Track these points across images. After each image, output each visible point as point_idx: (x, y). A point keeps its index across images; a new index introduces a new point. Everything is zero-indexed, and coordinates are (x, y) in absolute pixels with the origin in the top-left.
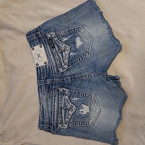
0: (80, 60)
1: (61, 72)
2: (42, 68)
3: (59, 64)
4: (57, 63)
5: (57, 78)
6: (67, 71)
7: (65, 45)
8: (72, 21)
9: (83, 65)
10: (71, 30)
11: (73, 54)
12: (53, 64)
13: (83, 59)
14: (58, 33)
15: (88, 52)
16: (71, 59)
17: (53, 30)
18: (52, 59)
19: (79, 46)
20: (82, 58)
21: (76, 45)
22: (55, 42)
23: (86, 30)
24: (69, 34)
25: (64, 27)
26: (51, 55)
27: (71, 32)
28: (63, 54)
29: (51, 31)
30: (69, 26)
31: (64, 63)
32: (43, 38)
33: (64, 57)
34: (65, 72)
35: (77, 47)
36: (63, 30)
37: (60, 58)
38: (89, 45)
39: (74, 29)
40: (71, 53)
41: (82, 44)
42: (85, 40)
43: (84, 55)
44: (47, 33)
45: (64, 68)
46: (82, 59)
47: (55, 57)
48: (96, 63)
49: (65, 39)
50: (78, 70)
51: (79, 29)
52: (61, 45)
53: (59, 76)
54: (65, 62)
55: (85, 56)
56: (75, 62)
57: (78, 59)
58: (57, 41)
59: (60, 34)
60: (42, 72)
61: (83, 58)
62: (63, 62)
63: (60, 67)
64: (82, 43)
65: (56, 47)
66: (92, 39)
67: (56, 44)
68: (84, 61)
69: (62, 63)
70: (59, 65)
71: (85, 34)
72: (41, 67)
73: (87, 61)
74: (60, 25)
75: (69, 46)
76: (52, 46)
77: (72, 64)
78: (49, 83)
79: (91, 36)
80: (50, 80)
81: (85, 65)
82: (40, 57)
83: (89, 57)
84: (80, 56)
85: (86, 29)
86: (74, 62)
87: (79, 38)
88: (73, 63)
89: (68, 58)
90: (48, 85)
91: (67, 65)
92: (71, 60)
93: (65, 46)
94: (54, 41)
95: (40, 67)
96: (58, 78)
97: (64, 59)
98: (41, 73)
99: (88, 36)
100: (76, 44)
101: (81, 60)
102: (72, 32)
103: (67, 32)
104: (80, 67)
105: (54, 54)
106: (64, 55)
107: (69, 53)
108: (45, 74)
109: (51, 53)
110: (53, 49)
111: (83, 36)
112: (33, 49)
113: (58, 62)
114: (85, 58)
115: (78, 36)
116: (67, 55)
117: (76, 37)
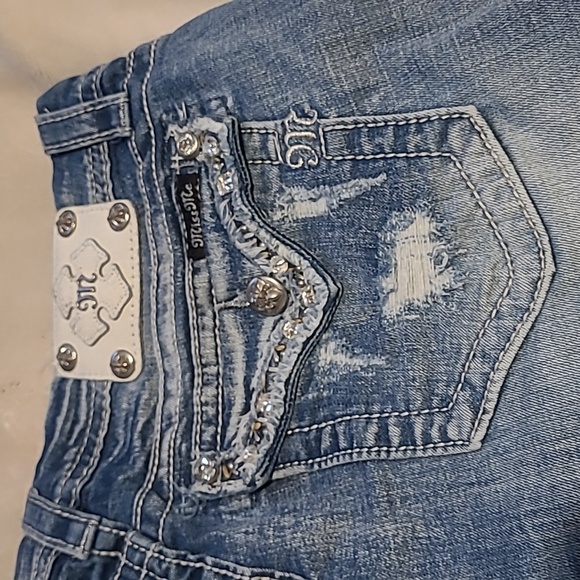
0: (383, 437)
1: (205, 488)
2: (88, 395)
3: (211, 411)
4: (196, 399)
5: (151, 530)
6: (256, 502)
7: (295, 259)
8: (405, 47)
9: (404, 500)
10: (375, 132)
11: (342, 359)
12: (167, 395)
13: (414, 443)
14: (256, 137)
15: (473, 388)
16: (319, 399)
17: (230, 103)
18: (171, 348)
19: (410, 308)
20: (407, 428)
21: (387, 283)
22: (215, 214)
23: (519, 160)
24: (347, 166)
25: (316, 92)
26: (170, 315)
27: (367, 148)
28: (263, 335)
29: (214, 104)
30: (365, 91)
31: (246, 418)
32: (143, 152)
33: (260, 363)
34: (235, 505)
35: (392, 307)
36: (306, 116)
37: (228, 362)
38: (508, 323)
39: (401, 130)
40: (332, 345)
41: (440, 292)
42: (484, 262)
43: (436, 401)
44: (177, 118)
45: (232, 460)
46: (408, 439)
47: (194, 343)
48: (518, 538)
49: (305, 205)
50: (344, 527)
51: (443, 137)
52: (257, 250)
53: (172, 527)
54: (260, 414)
55: (438, 420)
56: (343, 444)
57: (369, 421)
58: (232, 209)
59: (270, 146)
60: (83, 430)
61: (418, 431)
62: (246, 409)
63: (207, 437)
64: (447, 279)
65: (216, 252)
66: (550, 268)
67: (219, 228)
68: (416, 465)
69: (231, 406)
70: (209, 423)
71: (498, 197)
72: (84, 386)
73: (450, 478)
74: (284, 65)
75: (319, 280)
76: (189, 240)
77: (313, 452)
78: (81, 556)
79: (554, 231)
80: (97, 532)
81: (416, 509)
82: (91, 303)
83: (476, 444)
84: (392, 398)
85: (513, 150)
86: (334, 435)
87: (422, 224)
88: (326, 443)
89: (287, 383)
90: (70, 568)
91: (265, 446)
92: (314, 411)
93: (290, 265)
94: (212, 197)
95: (78, 382)
96: (155, 540)
97: (254, 384)
98: (71, 431)
99: (522, 224)
100: (386, 271)
101: (396, 441)
102: (381, 147)
103: (336, 142)
104: (371, 506)
105: (192, 314)
106: (264, 348)
107: (312, 345)
108: (94, 461)
109: (169, 297)
110: (196, 271)
111: (469, 218)
112: (66, 226)
113: (210, 391)
114: (435, 433)
115: (421, 202)
116: (291, 356)
117: (401, 210)
